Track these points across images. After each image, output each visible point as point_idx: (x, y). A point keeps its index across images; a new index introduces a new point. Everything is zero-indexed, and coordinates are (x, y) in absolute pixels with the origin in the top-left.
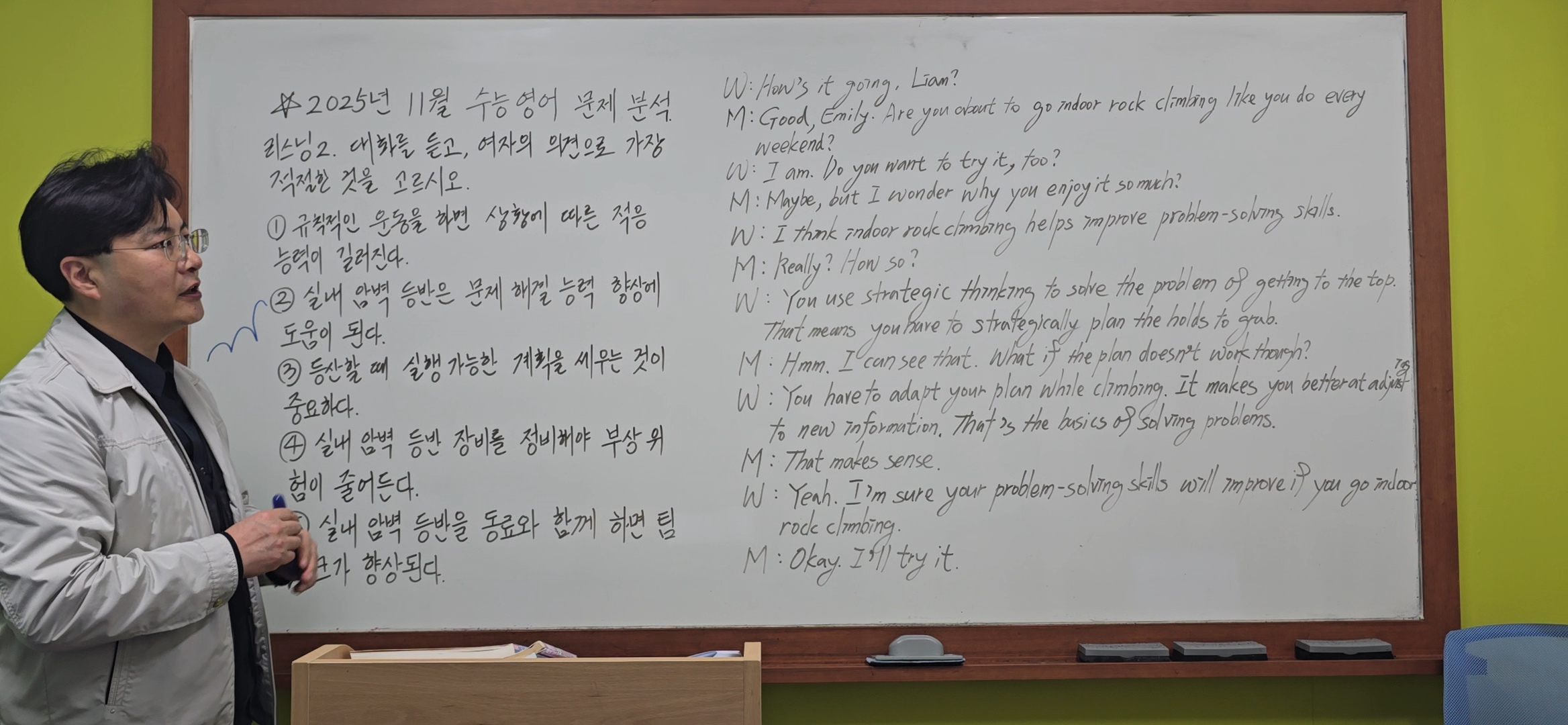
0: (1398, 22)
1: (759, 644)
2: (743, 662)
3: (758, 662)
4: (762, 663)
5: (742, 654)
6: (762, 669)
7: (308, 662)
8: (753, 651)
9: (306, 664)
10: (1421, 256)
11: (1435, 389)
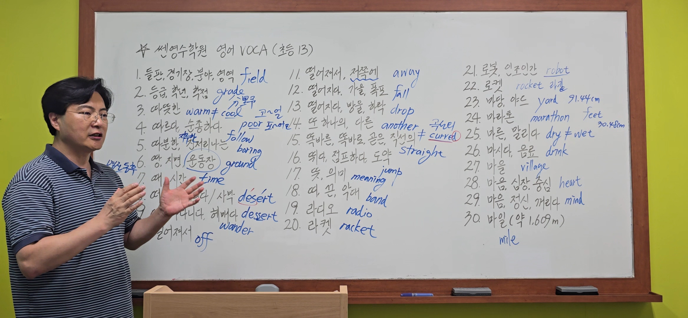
0: (623, 16)
1: (346, 286)
2: (340, 294)
3: (346, 294)
4: (348, 295)
5: (339, 291)
6: (348, 298)
7: (151, 293)
8: (344, 289)
9: (150, 294)
10: (633, 118)
11: (640, 176)
